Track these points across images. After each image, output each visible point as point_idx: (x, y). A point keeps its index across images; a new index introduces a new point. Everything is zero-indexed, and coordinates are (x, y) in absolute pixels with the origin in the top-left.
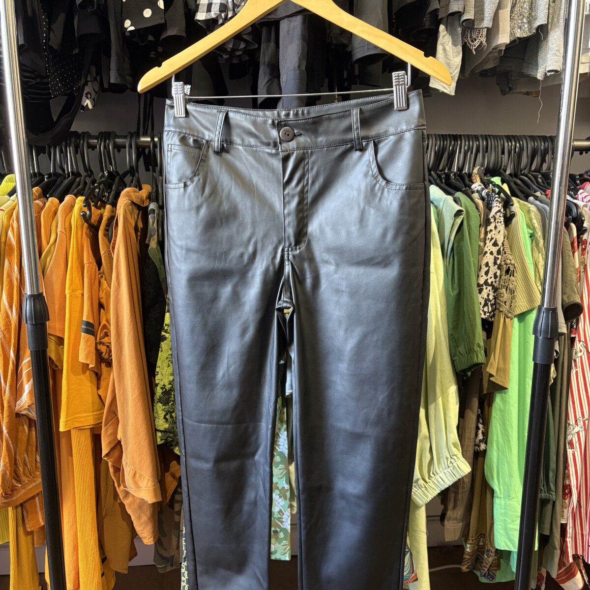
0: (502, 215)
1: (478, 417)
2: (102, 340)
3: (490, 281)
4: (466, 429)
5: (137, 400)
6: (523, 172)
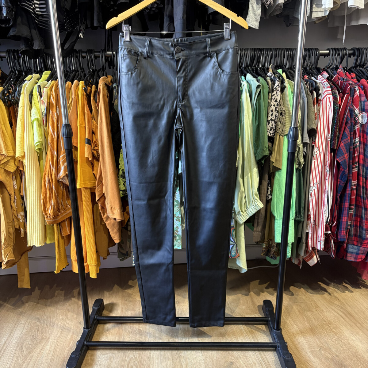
0: (279, 87)
1: (268, 184)
2: (94, 148)
3: (273, 119)
4: (263, 189)
5: (112, 174)
6: (294, 67)
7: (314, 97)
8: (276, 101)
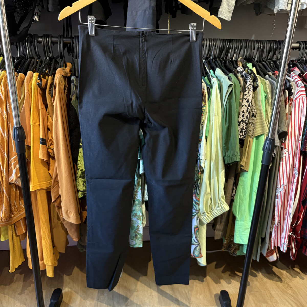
0: (252, 86)
1: (234, 184)
2: (49, 147)
3: (244, 120)
4: (228, 189)
6: (263, 60)
7: (286, 96)
8: (248, 101)
